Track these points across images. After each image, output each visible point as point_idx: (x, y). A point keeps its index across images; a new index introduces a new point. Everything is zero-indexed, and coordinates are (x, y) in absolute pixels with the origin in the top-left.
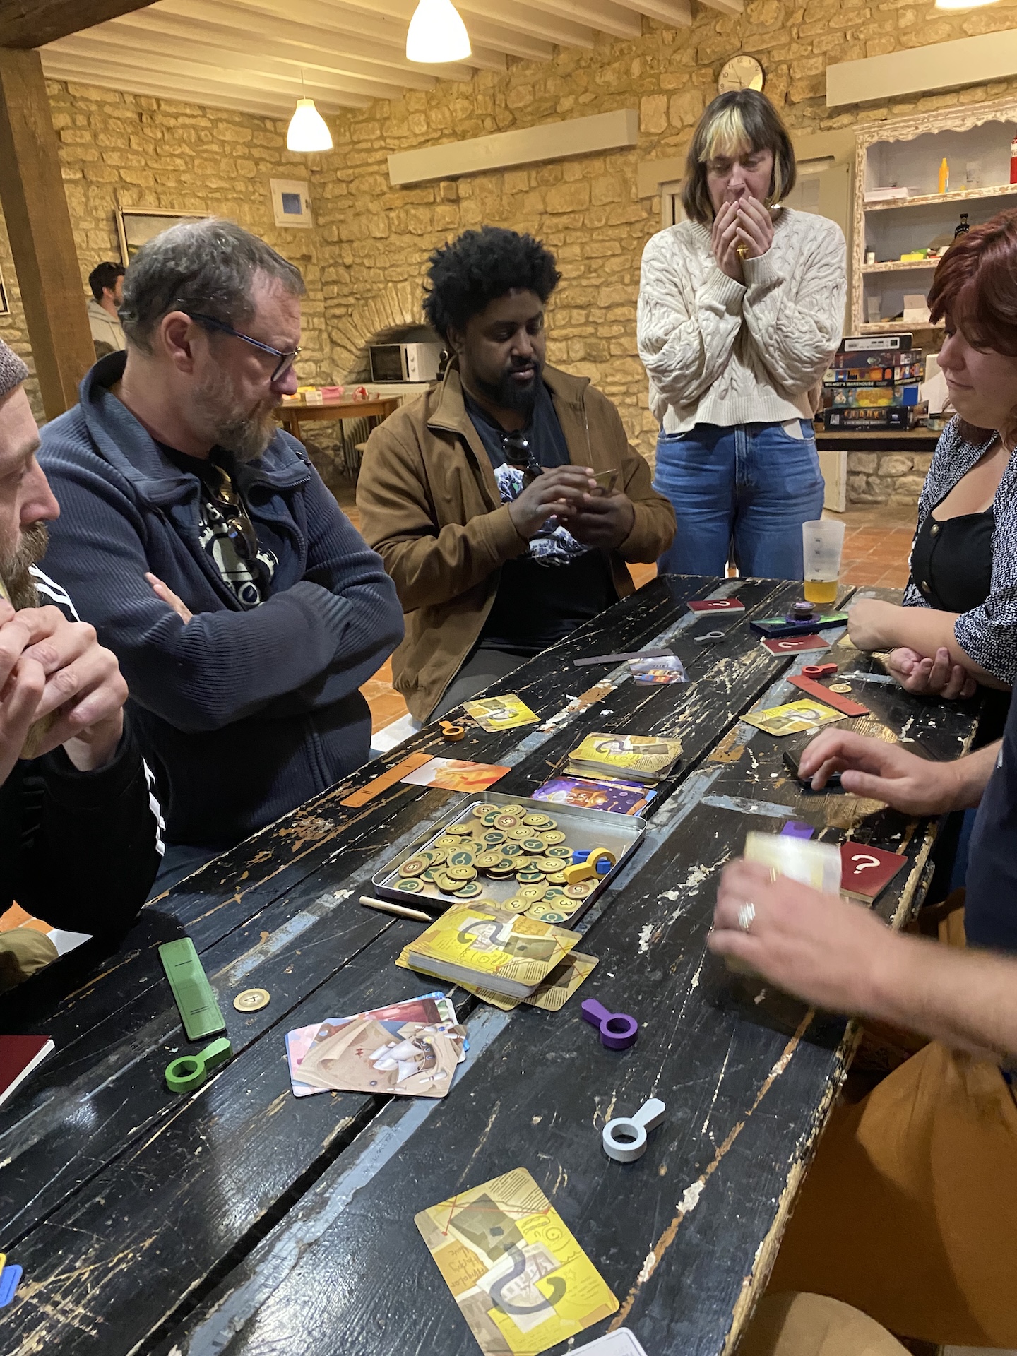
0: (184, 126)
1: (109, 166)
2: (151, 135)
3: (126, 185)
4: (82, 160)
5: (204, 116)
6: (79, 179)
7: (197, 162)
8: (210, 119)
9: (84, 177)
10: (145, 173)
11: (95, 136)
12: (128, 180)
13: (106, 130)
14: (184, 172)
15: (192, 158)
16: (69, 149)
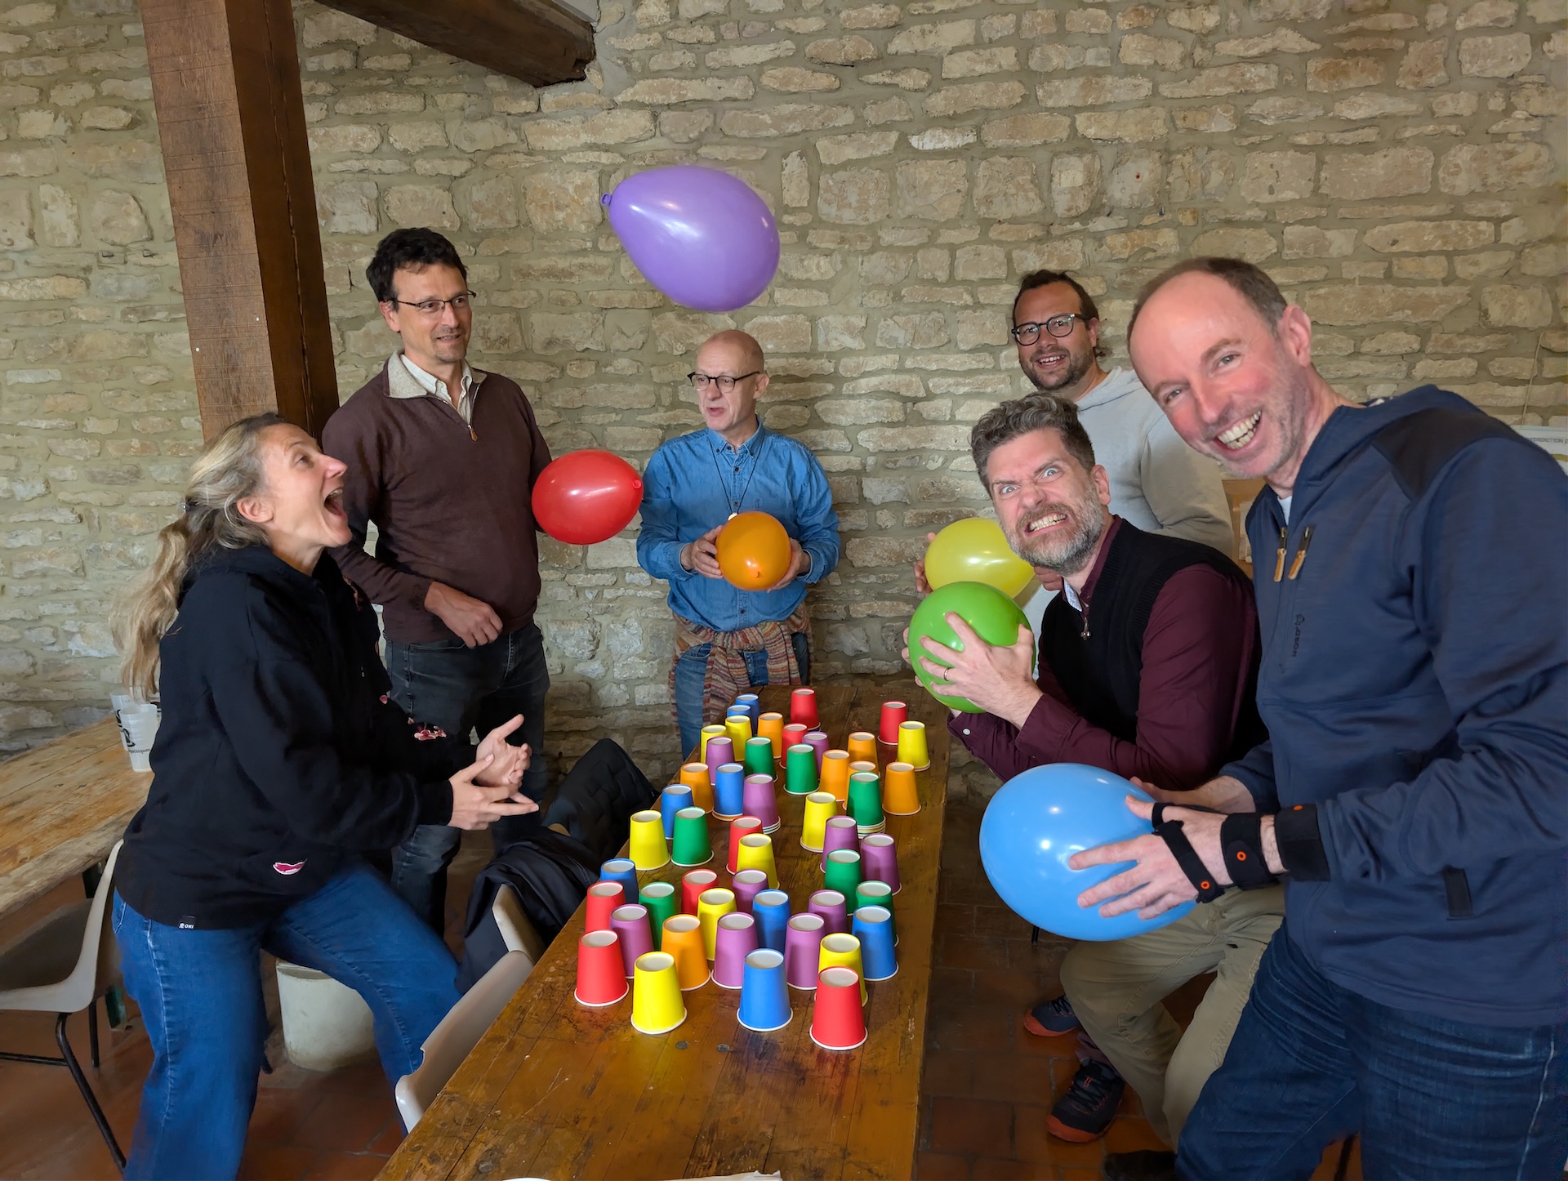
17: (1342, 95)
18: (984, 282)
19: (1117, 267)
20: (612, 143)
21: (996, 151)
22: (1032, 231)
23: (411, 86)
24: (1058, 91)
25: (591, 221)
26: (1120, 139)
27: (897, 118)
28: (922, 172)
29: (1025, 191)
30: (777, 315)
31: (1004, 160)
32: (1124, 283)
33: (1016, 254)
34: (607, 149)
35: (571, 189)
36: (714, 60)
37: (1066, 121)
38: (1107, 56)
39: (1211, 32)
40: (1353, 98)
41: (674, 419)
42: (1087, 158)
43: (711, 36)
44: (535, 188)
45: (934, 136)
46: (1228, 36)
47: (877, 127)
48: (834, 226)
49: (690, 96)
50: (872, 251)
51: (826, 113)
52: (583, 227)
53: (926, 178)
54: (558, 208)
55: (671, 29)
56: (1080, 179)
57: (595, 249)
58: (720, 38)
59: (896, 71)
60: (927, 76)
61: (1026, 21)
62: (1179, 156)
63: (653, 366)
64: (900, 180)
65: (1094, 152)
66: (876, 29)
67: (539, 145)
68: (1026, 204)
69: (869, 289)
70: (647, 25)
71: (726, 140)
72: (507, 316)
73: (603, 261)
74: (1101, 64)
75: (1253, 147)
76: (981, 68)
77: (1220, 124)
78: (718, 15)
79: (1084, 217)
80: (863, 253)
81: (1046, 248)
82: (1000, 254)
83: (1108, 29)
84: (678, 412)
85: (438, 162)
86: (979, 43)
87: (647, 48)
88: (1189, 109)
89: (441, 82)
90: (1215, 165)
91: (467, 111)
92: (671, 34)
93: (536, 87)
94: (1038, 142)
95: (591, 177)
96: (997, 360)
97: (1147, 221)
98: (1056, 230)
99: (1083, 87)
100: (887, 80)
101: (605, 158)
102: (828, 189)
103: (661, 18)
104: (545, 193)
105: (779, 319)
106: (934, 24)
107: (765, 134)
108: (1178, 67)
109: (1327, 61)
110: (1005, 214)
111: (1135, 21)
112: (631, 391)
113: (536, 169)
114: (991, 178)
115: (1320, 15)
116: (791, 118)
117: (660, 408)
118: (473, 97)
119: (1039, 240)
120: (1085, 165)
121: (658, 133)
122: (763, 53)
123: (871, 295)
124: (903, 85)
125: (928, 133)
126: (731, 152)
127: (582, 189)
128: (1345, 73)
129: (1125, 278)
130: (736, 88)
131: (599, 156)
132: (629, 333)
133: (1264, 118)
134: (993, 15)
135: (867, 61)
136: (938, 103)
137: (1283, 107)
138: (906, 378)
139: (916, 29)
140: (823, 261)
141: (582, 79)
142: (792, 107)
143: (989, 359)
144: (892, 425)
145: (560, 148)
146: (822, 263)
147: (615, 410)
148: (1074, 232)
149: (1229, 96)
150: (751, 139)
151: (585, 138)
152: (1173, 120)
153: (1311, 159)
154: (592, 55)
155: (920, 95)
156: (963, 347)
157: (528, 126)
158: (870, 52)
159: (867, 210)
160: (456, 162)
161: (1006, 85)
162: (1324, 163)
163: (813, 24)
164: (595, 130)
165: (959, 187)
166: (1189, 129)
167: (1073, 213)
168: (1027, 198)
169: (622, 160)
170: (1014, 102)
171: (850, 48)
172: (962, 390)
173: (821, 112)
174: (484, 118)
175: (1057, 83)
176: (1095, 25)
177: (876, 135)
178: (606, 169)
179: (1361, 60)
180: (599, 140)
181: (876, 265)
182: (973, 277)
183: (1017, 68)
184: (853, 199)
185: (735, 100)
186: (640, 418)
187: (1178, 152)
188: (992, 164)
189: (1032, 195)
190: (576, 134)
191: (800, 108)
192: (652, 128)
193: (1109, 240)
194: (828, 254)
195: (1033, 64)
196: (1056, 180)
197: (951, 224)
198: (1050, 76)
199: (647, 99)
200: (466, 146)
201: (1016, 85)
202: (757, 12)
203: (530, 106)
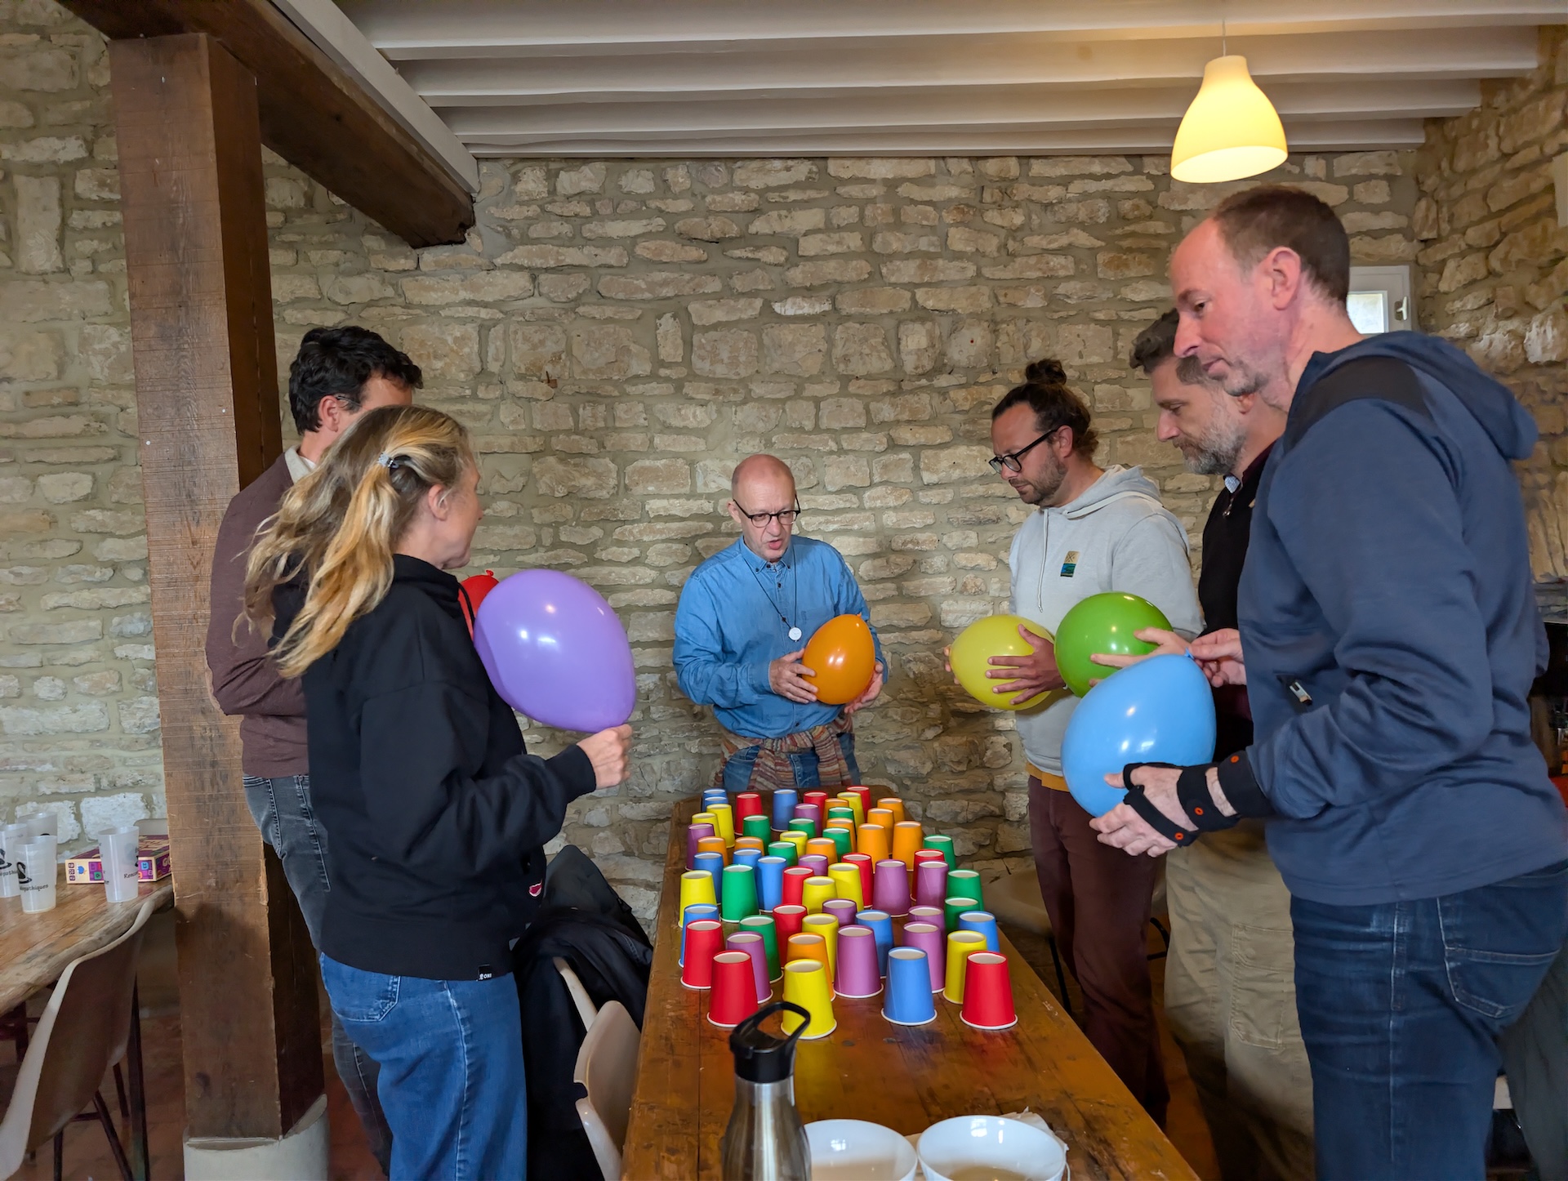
0: (1085, 196)
1: (894, 285)
2: (999, 221)
3: (921, 315)
4: (835, 282)
5: (1138, 171)
6: (824, 314)
7: (1102, 258)
8: (1150, 176)
9: (835, 309)
10: (973, 289)
11: (869, 237)
12: (930, 304)
13: (898, 225)
14: (1068, 278)
15: (1093, 251)
16: (809, 266)
17: (1127, 282)
18: (845, 430)
19: (959, 417)
20: (491, 300)
21: (849, 317)
22: (886, 387)
23: (283, 242)
24: (899, 270)
25: (471, 370)
26: (954, 310)
27: (761, 287)
28: (787, 334)
29: (878, 351)
30: (657, 459)
31: (857, 326)
32: (968, 431)
33: (873, 406)
34: (486, 305)
35: (450, 340)
36: (591, 231)
37: (908, 295)
38: (937, 243)
39: (1020, 228)
40: (1134, 285)
41: (555, 559)
42: (928, 325)
43: (587, 211)
44: (412, 339)
45: (794, 304)
46: (1032, 232)
47: (743, 294)
48: (707, 380)
49: (568, 261)
50: (744, 402)
51: (696, 280)
52: (462, 375)
53: (790, 338)
54: (436, 357)
55: (550, 203)
56: (924, 343)
57: (474, 397)
58: (595, 213)
59: (758, 248)
60: (785, 253)
61: (869, 211)
62: (1004, 326)
63: (533, 507)
64: (766, 340)
65: (933, 320)
66: (737, 212)
67: (416, 300)
68: (880, 363)
69: (742, 436)
70: (526, 198)
71: (603, 301)
73: (482, 408)
74: (932, 249)
75: (1062, 320)
76: (832, 248)
77: (1033, 301)
78: (593, 194)
79: (929, 375)
80: (737, 404)
81: (900, 400)
82: (859, 406)
83: (936, 222)
84: (560, 552)
85: (309, 312)
86: (829, 228)
87: (527, 218)
88: (1008, 288)
89: (315, 239)
90: (1034, 333)
91: (342, 267)
92: (549, 208)
93: (415, 247)
94: (885, 311)
95: (470, 330)
96: (861, 499)
97: (982, 379)
98: (906, 386)
99: (919, 267)
100: (750, 255)
101: (484, 314)
102: (702, 346)
103: (539, 193)
104: (422, 344)
105: (660, 463)
106: (789, 211)
107: (639, 296)
108: (996, 254)
109: (1111, 255)
110: (861, 371)
111: (959, 218)
112: (510, 532)
113: (415, 321)
114: (847, 340)
115: (1102, 220)
116: (665, 283)
117: (540, 549)
118: (349, 254)
119: (893, 394)
120: (927, 331)
121: (536, 293)
122: (635, 228)
123: (745, 441)
124: (764, 259)
125: (790, 300)
126: (609, 312)
127: (461, 340)
128: (1126, 265)
129: (967, 427)
130: (612, 256)
131: (479, 312)
132: (508, 476)
133: (1068, 297)
134: (839, 206)
135: (731, 239)
136: (797, 275)
137: (1082, 289)
139: (774, 214)
140: (699, 411)
141: (462, 242)
142: (664, 275)
143: (854, 499)
145: (438, 303)
146: (698, 413)
147: (492, 552)
148: (921, 388)
149: (1038, 279)
150: (627, 300)
151: (464, 295)
152: (996, 297)
153: (1108, 331)
154: (473, 223)
155: (779, 269)
156: (830, 488)
157: (406, 283)
158: (734, 230)
159: (738, 366)
160: (329, 313)
161: (854, 263)
162: (1119, 334)
163: (683, 205)
164: (475, 288)
165: (821, 347)
166: (1010, 304)
167: (920, 371)
168: (880, 357)
169: (501, 316)
170: (862, 278)
171: (716, 227)
172: (832, 527)
173: (692, 279)
174: (360, 273)
175: (898, 263)
176: (927, 219)
177: (742, 302)
178: (486, 323)
179: (1138, 256)
180: (478, 297)
181: (747, 415)
182: (836, 426)
183: (863, 249)
184: (725, 355)
185: (611, 267)
186: (520, 558)
187: (1003, 322)
188: (848, 328)
189: (884, 355)
190: (455, 291)
191: (672, 276)
192: (531, 288)
193: (952, 394)
194: (703, 404)
195: (877, 247)
196: (903, 343)
197: (812, 379)
198: (892, 256)
199: (526, 263)
200: (341, 299)
201: (863, 263)
202: (629, 193)
203: (409, 264)
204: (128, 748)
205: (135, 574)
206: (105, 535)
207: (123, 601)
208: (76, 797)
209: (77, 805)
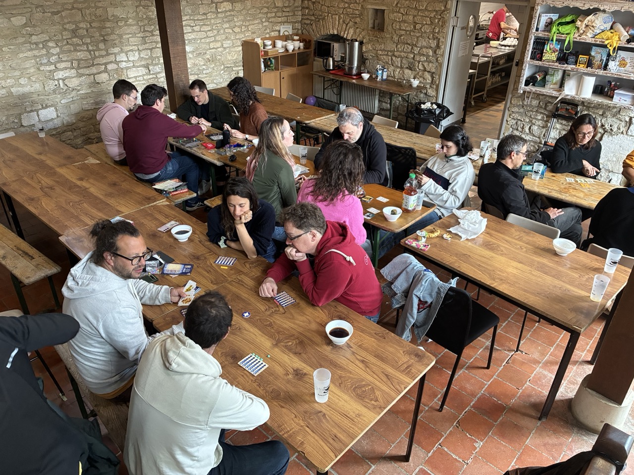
41: (144, 35)
63: (139, 21)
72: (101, 9)
112: (134, 28)
132: (132, 13)
138: (191, 21)
143: (205, 16)
144: (189, 33)
147: (130, 34)
156: (200, 14)
172: (201, 24)
186: (137, 35)
204: (48, 96)
205: (41, 46)
206: (31, 35)
207: (40, 54)
208: (37, 111)
209: (37, 113)
